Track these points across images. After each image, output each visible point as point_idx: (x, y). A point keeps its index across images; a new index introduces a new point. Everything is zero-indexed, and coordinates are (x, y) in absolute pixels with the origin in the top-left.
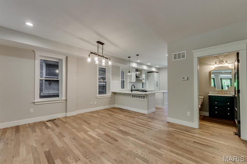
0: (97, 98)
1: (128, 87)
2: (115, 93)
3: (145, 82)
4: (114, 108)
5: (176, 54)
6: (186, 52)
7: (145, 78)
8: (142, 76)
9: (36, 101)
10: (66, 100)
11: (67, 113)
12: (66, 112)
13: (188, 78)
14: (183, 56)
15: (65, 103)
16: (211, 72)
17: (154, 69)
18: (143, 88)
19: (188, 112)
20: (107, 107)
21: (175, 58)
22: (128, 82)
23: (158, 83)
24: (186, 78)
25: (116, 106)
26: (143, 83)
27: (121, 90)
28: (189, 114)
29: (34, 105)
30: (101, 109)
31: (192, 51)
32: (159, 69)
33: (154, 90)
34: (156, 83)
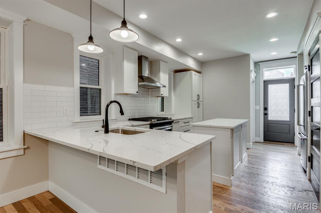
3: (168, 96)
7: (167, 84)
8: (159, 79)
17: (190, 63)
18: (163, 111)
23: (201, 99)
26: (163, 98)
27: (79, 121)
32: (202, 63)
33: (192, 118)
34: (197, 98)
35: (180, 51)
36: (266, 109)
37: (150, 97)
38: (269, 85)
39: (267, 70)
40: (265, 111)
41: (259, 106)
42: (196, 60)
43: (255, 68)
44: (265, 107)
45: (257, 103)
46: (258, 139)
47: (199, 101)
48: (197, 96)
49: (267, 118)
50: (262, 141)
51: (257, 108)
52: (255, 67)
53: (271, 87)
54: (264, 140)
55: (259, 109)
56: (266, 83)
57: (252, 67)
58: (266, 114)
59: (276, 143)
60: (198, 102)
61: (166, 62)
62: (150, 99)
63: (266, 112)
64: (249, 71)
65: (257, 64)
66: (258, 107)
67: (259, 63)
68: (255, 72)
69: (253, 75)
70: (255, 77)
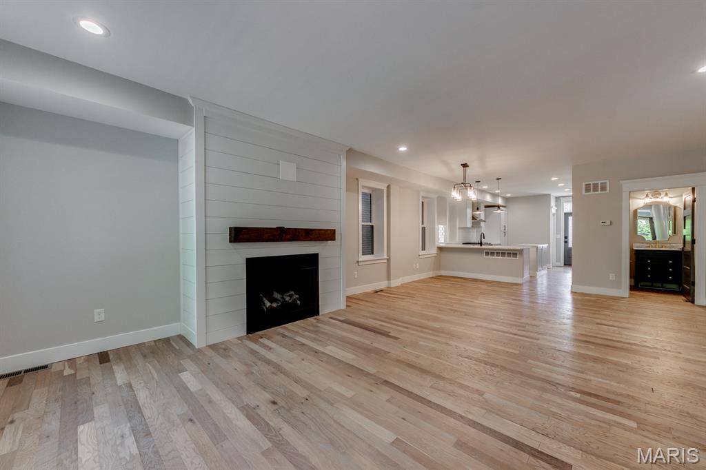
0: (421, 257)
1: (457, 238)
2: (441, 249)
4: (440, 276)
5: (590, 184)
6: (608, 182)
9: (360, 260)
10: (388, 260)
11: (392, 281)
12: (389, 279)
13: (611, 222)
14: (603, 188)
15: (386, 264)
16: (639, 211)
19: (611, 275)
20: (431, 274)
21: (588, 190)
22: (458, 226)
23: (507, 229)
24: (608, 223)
25: (444, 273)
28: (612, 277)
29: (359, 265)
30: (422, 278)
31: (621, 182)
32: (506, 199)
35: (494, 195)
40: (566, 239)
41: (560, 235)
42: (504, 198)
43: (556, 203)
44: (566, 236)
45: (558, 232)
46: (558, 264)
49: (568, 245)
52: (556, 201)
54: (564, 265)
56: (567, 215)
57: (553, 203)
58: (567, 241)
64: (549, 207)
65: (557, 199)
66: (558, 236)
67: (560, 198)
68: (556, 206)
69: (553, 210)
70: (557, 210)
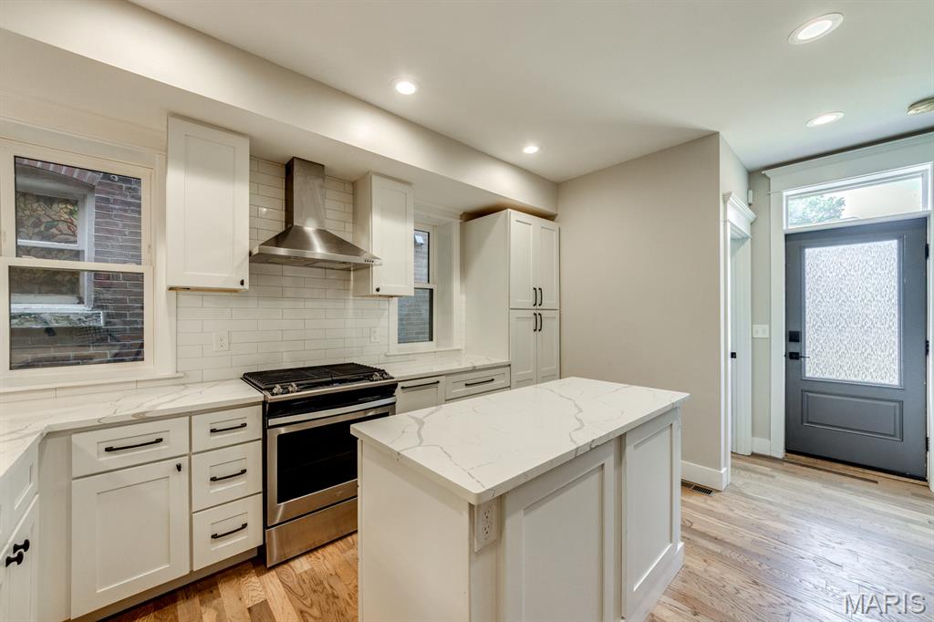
8: (370, 237)
18: (432, 340)
23: (549, 302)
32: (558, 187)
33: (510, 365)
34: (532, 301)
36: (794, 337)
37: (352, 298)
38: (808, 251)
39: (801, 196)
40: (793, 344)
41: (767, 326)
43: (751, 192)
44: (794, 329)
45: (758, 313)
46: (762, 446)
47: (541, 307)
48: (533, 292)
49: (801, 368)
50: (779, 452)
51: (760, 335)
52: (750, 187)
53: (815, 257)
54: (788, 450)
55: (767, 336)
56: (796, 243)
58: (794, 357)
59: (839, 467)
60: (538, 312)
61: (408, 183)
62: (351, 305)
63: (794, 348)
65: (756, 176)
66: (761, 332)
67: (767, 173)
68: (750, 205)
69: (735, 215)
70: (752, 224)
